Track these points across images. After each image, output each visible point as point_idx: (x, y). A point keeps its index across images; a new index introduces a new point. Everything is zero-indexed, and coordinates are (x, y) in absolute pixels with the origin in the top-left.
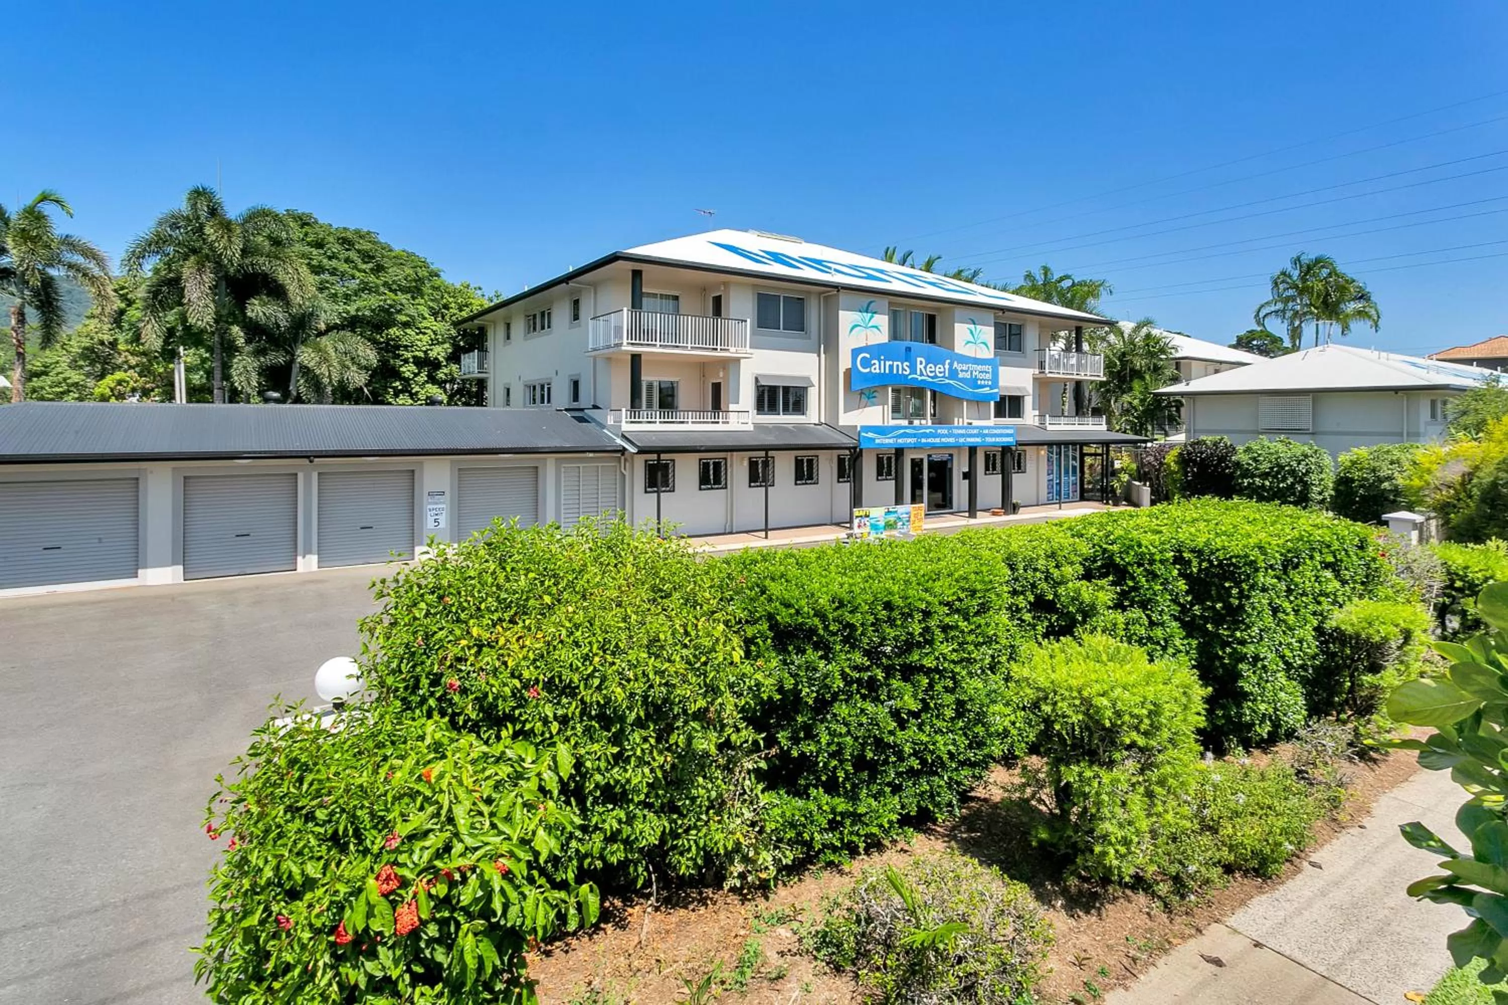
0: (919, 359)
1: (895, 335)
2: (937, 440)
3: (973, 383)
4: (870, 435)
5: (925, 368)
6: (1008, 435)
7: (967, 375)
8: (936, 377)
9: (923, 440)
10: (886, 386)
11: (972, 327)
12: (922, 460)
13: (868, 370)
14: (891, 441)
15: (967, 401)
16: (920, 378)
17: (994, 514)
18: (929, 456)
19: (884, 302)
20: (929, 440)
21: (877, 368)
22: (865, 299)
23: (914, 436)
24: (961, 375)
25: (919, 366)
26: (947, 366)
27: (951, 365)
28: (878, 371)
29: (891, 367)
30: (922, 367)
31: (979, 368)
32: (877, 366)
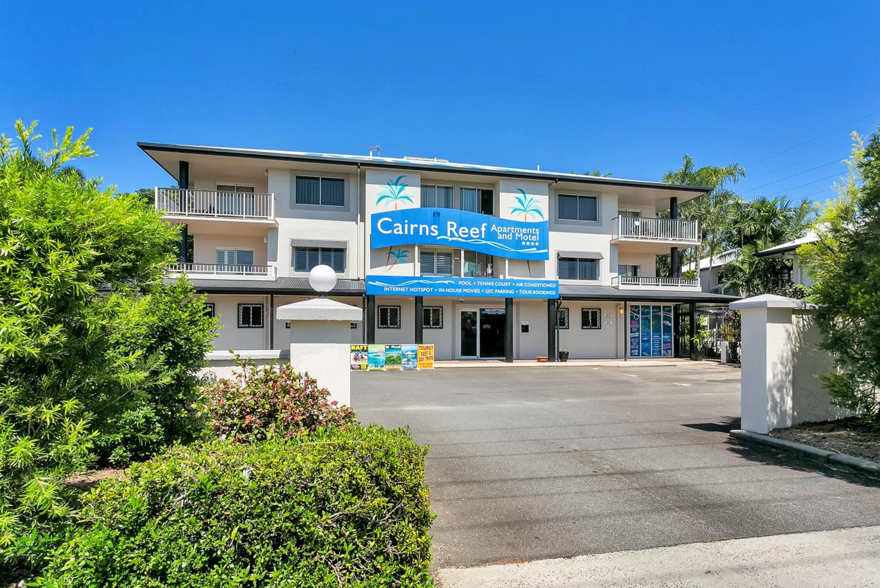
0: (449, 223)
1: (424, 204)
2: (459, 291)
3: (517, 243)
4: (377, 283)
5: (457, 230)
6: (549, 289)
7: (510, 237)
8: (470, 238)
9: (441, 290)
10: (413, 246)
11: (521, 196)
12: (475, 313)
13: (390, 232)
14: (403, 289)
15: (510, 260)
16: (450, 239)
17: (539, 360)
18: (482, 310)
19: (417, 177)
20: (449, 290)
21: (399, 230)
22: (394, 175)
23: (430, 286)
24: (500, 237)
25: (449, 229)
26: (483, 229)
27: (488, 228)
28: (401, 233)
29: (416, 230)
30: (453, 229)
31: (524, 230)
32: (400, 228)
